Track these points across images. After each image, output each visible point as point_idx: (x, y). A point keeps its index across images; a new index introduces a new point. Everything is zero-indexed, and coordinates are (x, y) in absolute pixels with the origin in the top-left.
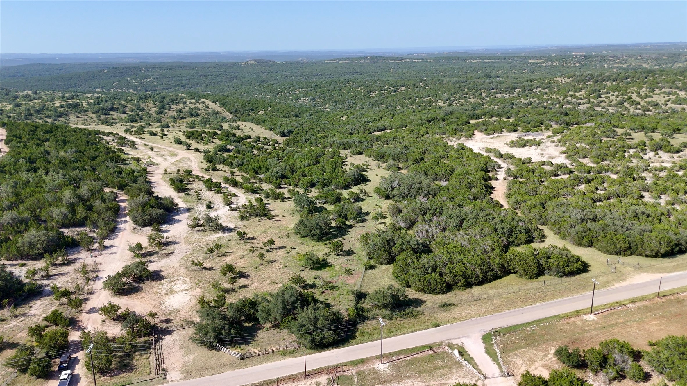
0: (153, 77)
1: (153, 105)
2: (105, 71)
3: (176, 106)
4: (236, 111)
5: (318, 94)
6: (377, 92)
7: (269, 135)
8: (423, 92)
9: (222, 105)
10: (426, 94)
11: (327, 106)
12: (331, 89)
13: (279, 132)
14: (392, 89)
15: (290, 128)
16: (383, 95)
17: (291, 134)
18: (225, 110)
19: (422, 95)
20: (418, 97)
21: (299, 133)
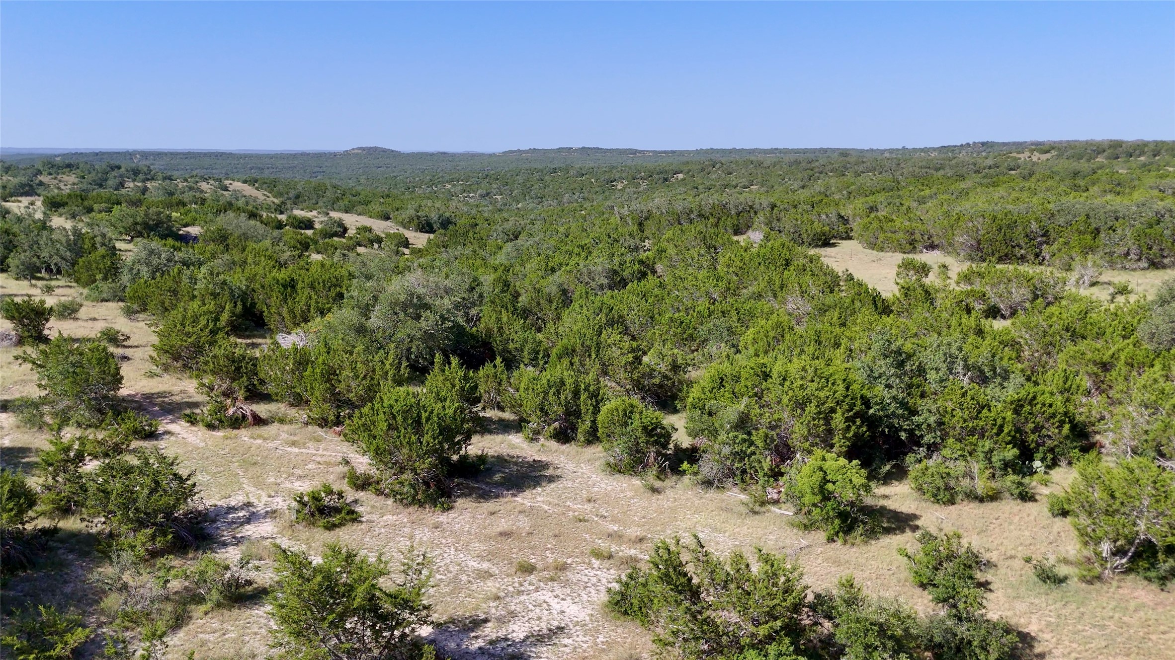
4: (297, 197)
5: (495, 186)
6: (625, 182)
7: (379, 227)
8: (733, 179)
9: (265, 186)
10: (744, 181)
11: (520, 205)
12: (520, 179)
13: (411, 220)
14: (657, 177)
15: (447, 214)
16: (644, 186)
17: (451, 227)
18: (269, 195)
19: (734, 183)
20: (726, 186)
21: (477, 225)
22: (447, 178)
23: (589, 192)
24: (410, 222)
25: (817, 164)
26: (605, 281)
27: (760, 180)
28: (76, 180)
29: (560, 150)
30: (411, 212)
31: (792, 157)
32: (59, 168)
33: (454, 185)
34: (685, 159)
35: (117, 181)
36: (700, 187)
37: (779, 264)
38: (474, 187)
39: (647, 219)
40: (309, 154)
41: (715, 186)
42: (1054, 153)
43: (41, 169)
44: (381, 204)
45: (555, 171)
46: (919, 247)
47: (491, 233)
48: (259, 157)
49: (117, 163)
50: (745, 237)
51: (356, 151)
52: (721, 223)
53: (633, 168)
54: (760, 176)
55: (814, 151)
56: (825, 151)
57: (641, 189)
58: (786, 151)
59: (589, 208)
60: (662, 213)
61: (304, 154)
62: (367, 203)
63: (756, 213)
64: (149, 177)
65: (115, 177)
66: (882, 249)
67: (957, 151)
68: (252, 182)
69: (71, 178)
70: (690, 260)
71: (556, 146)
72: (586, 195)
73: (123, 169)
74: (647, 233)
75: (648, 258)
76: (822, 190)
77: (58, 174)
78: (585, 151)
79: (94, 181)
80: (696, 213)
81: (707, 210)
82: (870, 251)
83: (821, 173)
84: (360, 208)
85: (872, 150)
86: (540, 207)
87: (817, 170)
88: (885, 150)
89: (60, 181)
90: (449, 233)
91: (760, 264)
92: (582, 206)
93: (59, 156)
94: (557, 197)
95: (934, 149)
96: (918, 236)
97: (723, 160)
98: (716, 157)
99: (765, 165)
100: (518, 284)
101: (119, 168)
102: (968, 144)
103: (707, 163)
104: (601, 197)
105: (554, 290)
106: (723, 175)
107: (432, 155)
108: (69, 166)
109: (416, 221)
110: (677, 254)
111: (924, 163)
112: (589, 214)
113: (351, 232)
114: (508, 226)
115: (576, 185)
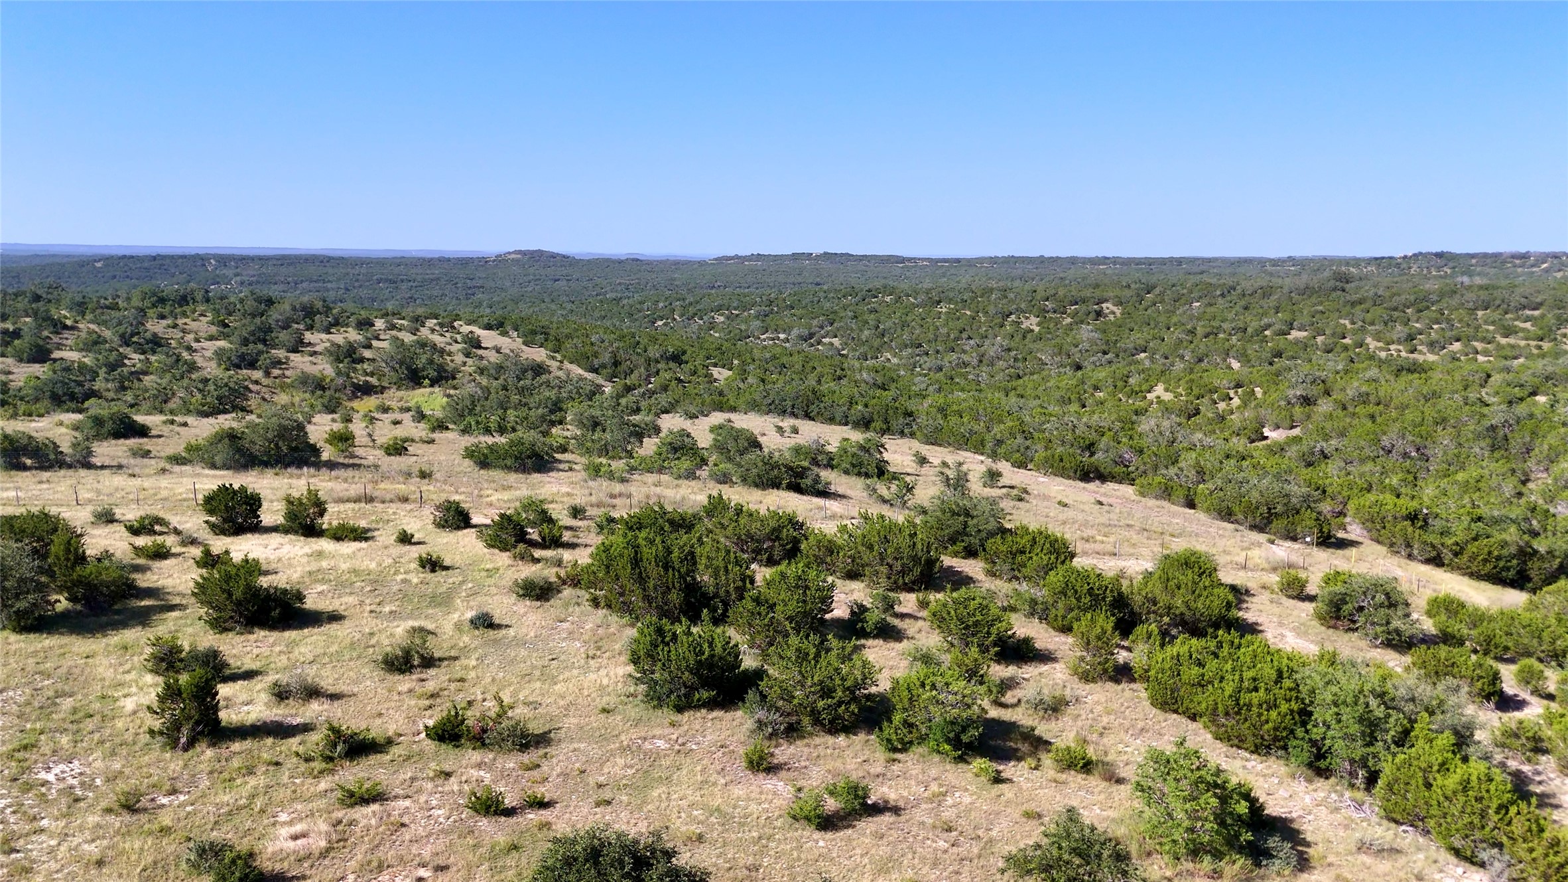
0: (238, 278)
1: (214, 330)
2: (99, 265)
3: (324, 336)
6: (1033, 318)
14: (1078, 309)
40: (449, 260)
51: (513, 256)
61: (443, 260)
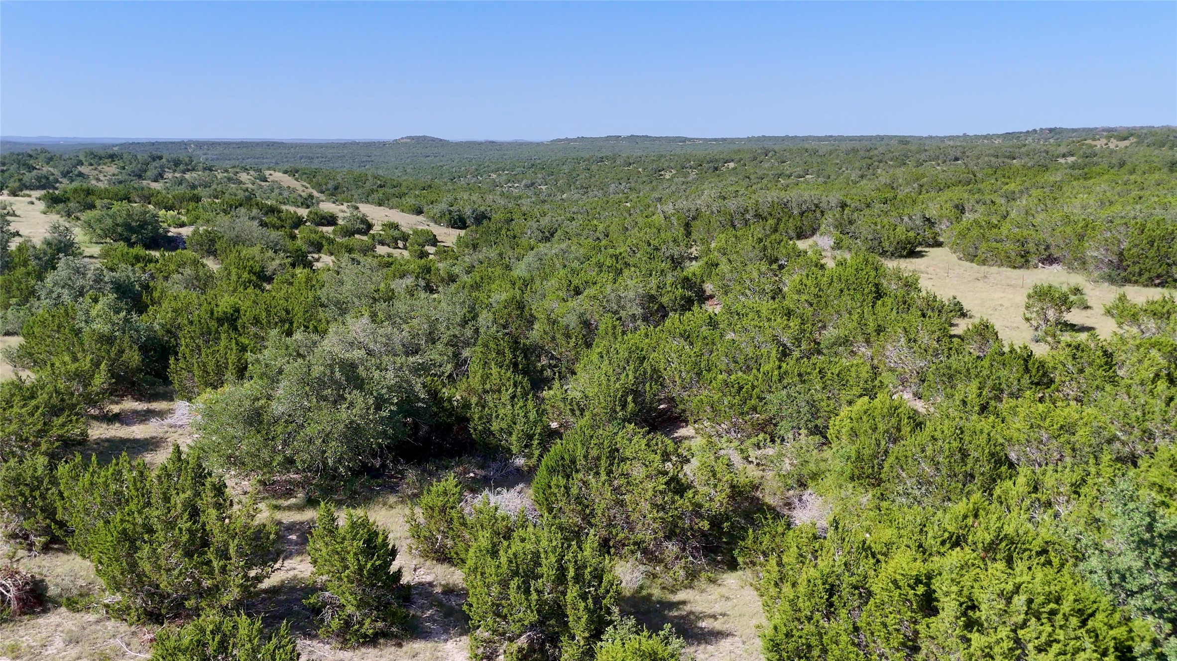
0: (205, 157)
4: (336, 188)
5: (540, 176)
6: (674, 172)
7: (408, 222)
8: (787, 168)
9: (305, 176)
10: (799, 170)
11: (564, 196)
12: (566, 168)
13: (443, 214)
14: (707, 165)
15: (482, 209)
16: (693, 175)
17: (485, 222)
18: (308, 186)
19: (788, 172)
20: (780, 176)
21: (512, 220)
22: (493, 167)
23: (636, 182)
24: (441, 217)
25: (876, 152)
26: (639, 311)
27: (815, 169)
28: (116, 171)
29: (608, 138)
30: (443, 206)
31: (849, 145)
32: (100, 158)
33: (500, 175)
34: (736, 147)
35: (156, 172)
36: (752, 177)
37: (866, 291)
38: (520, 177)
39: (694, 218)
41: (768, 175)
42: (1133, 140)
43: (83, 159)
44: (416, 196)
45: (602, 160)
46: (1034, 260)
47: (525, 230)
48: (309, 146)
49: (159, 154)
50: (810, 241)
51: (405, 140)
52: (782, 225)
53: (682, 157)
54: (815, 165)
55: (870, 138)
56: (882, 138)
57: (690, 179)
58: (841, 139)
59: (635, 200)
60: (712, 213)
61: (354, 144)
62: (401, 196)
63: (822, 213)
64: (189, 167)
65: (156, 168)
66: (984, 262)
67: (1023, 138)
68: (292, 172)
69: (111, 169)
70: (748, 282)
71: (604, 135)
72: (633, 185)
73: (164, 160)
74: (695, 235)
75: (694, 274)
76: (888, 181)
77: (99, 165)
78: (633, 139)
79: (133, 172)
80: (752, 213)
81: (764, 210)
82: (968, 264)
83: (880, 161)
84: (394, 201)
85: (931, 137)
86: (584, 197)
87: (875, 158)
88: (945, 137)
89: (100, 172)
90: (480, 228)
91: (842, 291)
92: (627, 198)
93: (117, 145)
94: (603, 187)
95: (998, 136)
96: (1031, 247)
97: (776, 148)
98: (769, 145)
99: (820, 153)
100: (534, 307)
101: (161, 158)
102: (1035, 131)
103: (759, 151)
104: (648, 188)
105: (572, 320)
106: (777, 164)
107: (480, 144)
108: (112, 157)
109: (447, 217)
110: (731, 271)
111: (992, 151)
112: (634, 207)
113: (377, 229)
114: (545, 221)
115: (622, 175)
